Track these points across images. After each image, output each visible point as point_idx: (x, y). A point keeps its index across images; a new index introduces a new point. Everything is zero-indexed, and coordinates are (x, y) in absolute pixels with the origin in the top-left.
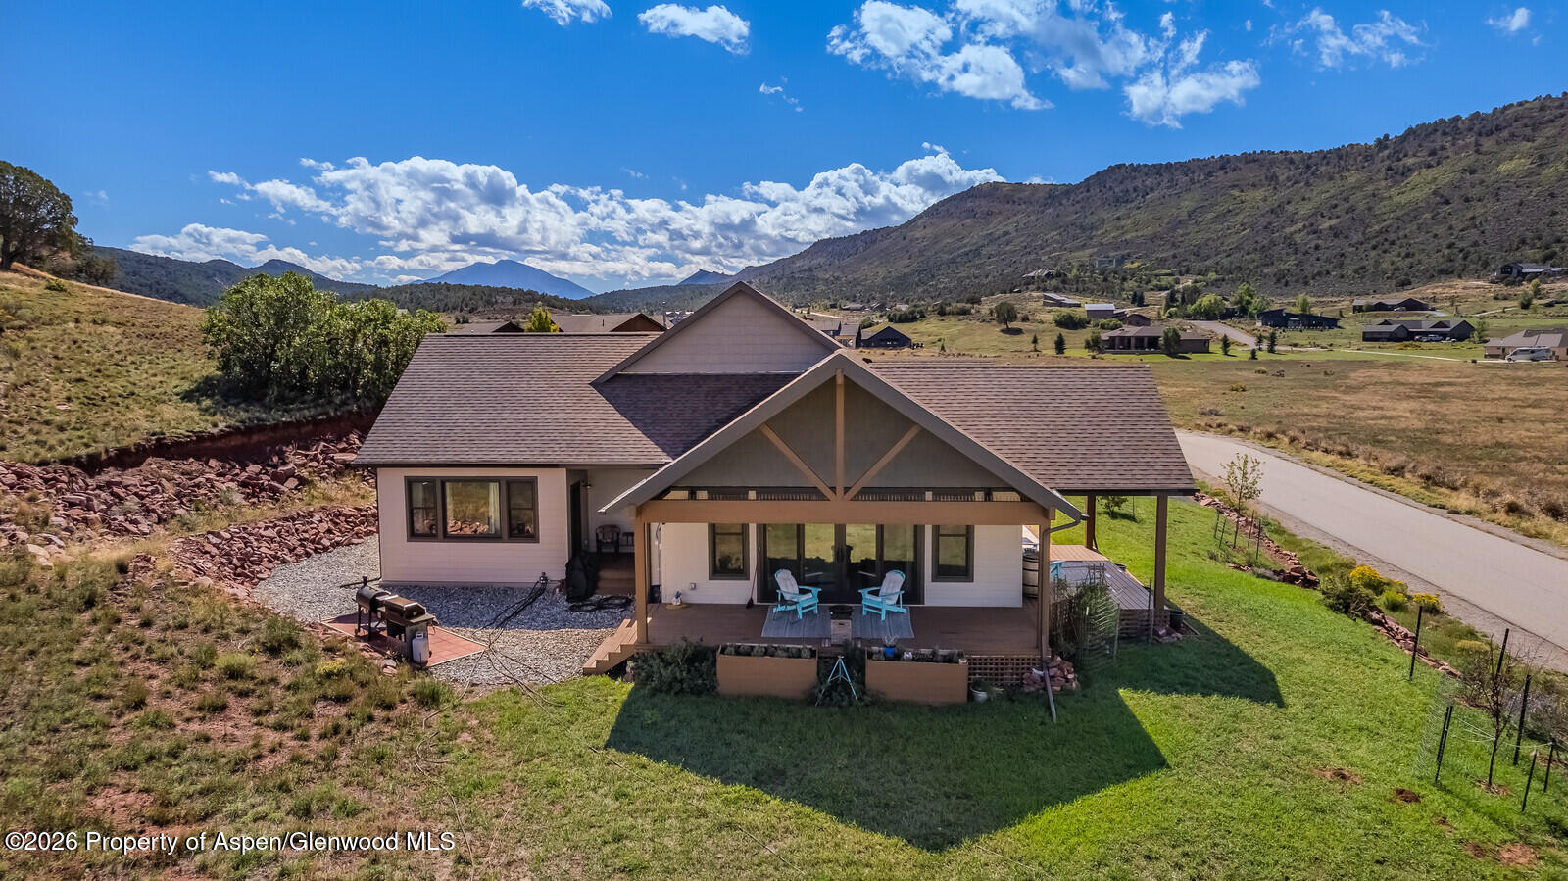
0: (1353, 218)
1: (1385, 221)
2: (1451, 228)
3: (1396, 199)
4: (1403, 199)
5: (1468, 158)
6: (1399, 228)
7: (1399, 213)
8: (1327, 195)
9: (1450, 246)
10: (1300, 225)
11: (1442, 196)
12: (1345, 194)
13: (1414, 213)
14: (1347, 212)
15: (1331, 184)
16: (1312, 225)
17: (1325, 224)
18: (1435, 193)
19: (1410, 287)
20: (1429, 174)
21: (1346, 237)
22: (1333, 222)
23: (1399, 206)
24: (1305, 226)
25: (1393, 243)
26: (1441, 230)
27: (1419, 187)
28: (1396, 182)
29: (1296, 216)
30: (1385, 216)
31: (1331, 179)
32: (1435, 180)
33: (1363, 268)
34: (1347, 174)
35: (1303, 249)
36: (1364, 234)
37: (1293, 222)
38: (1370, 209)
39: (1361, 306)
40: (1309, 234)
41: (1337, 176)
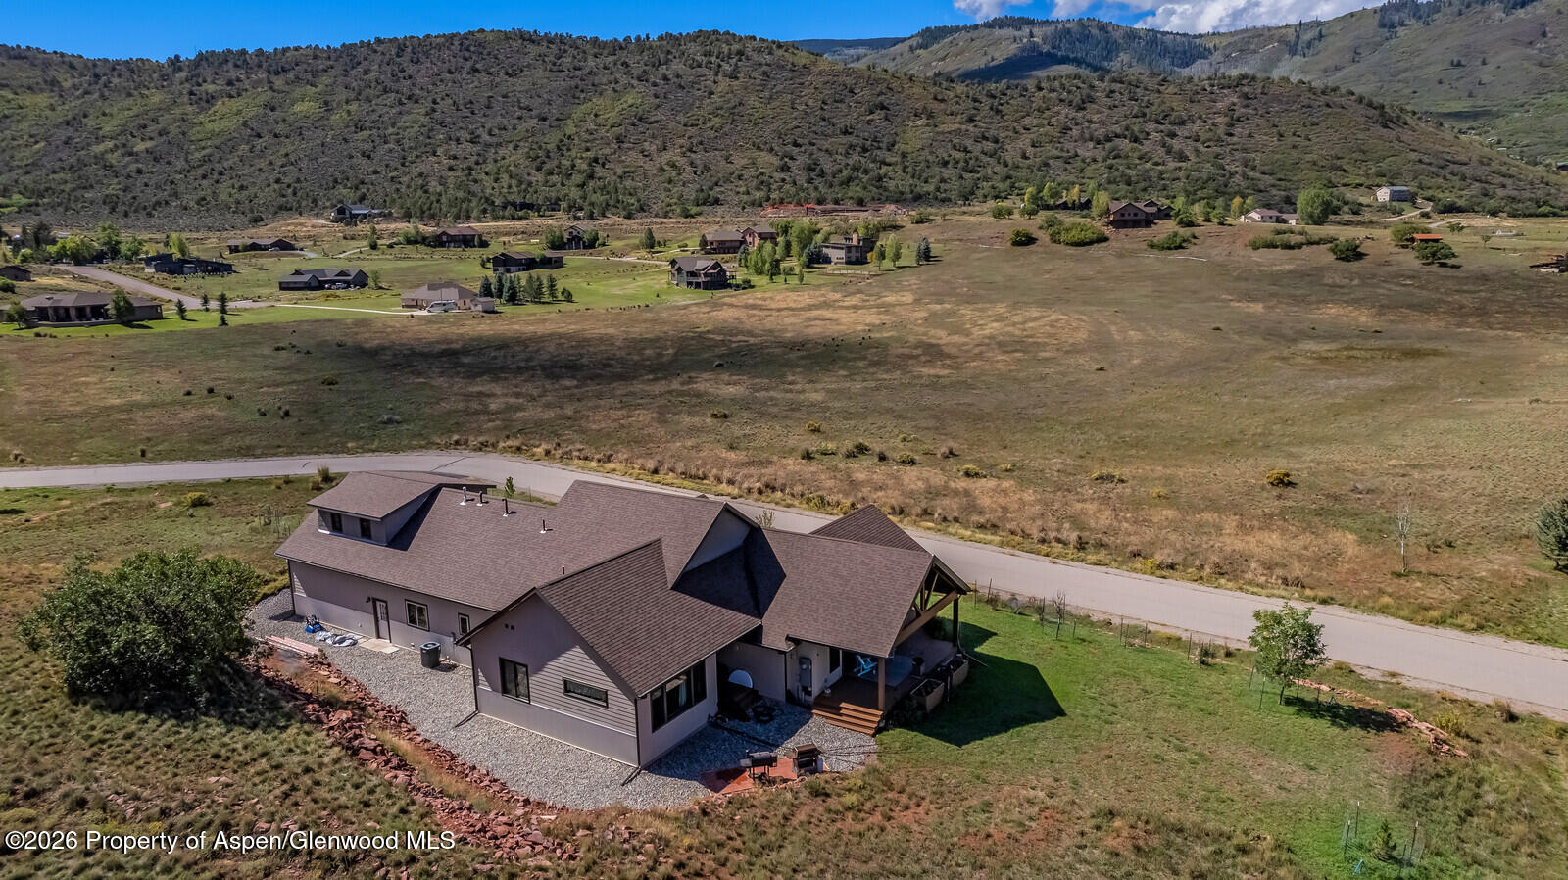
0: (169, 143)
1: (204, 148)
2: (271, 163)
3: (209, 127)
4: (216, 127)
5: (266, 96)
6: (221, 158)
7: (218, 142)
8: (131, 113)
9: (278, 181)
10: (110, 144)
11: (252, 130)
12: (151, 114)
13: (228, 145)
14: (161, 135)
15: (131, 101)
16: (124, 145)
17: (140, 147)
18: (245, 125)
19: (261, 223)
20: (235, 104)
21: (168, 163)
22: (149, 144)
23: (213, 135)
24: (116, 146)
25: (221, 174)
26: (262, 163)
27: (226, 117)
28: (202, 109)
29: (101, 133)
30: (203, 144)
31: (130, 95)
32: (239, 112)
33: (204, 199)
34: (146, 92)
35: (125, 172)
36: (187, 160)
37: (99, 140)
38: (184, 134)
39: (237, 247)
40: (123, 155)
41: (136, 93)
